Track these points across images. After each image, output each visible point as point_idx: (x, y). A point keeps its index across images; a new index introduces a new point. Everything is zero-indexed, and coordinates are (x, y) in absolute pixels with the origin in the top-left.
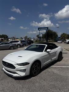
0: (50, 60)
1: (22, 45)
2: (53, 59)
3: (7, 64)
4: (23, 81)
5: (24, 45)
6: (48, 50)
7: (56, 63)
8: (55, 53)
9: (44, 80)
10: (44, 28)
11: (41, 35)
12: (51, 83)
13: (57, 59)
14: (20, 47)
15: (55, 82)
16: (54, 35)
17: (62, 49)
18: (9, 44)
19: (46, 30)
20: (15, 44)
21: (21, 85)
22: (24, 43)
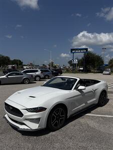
0: (84, 104)
1: (42, 76)
2: (89, 102)
3: (11, 108)
4: (35, 137)
5: (47, 77)
6: (81, 87)
7: (96, 109)
8: (94, 92)
9: (71, 139)
10: (81, 49)
11: (76, 61)
12: (80, 144)
13: (97, 103)
14: (40, 80)
15: (89, 142)
16: (98, 61)
17: (107, 86)
18: (22, 75)
19: (84, 52)
20: (32, 75)
21: (30, 145)
22: (46, 73)
